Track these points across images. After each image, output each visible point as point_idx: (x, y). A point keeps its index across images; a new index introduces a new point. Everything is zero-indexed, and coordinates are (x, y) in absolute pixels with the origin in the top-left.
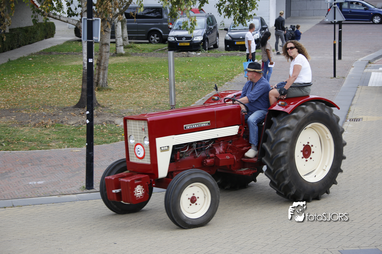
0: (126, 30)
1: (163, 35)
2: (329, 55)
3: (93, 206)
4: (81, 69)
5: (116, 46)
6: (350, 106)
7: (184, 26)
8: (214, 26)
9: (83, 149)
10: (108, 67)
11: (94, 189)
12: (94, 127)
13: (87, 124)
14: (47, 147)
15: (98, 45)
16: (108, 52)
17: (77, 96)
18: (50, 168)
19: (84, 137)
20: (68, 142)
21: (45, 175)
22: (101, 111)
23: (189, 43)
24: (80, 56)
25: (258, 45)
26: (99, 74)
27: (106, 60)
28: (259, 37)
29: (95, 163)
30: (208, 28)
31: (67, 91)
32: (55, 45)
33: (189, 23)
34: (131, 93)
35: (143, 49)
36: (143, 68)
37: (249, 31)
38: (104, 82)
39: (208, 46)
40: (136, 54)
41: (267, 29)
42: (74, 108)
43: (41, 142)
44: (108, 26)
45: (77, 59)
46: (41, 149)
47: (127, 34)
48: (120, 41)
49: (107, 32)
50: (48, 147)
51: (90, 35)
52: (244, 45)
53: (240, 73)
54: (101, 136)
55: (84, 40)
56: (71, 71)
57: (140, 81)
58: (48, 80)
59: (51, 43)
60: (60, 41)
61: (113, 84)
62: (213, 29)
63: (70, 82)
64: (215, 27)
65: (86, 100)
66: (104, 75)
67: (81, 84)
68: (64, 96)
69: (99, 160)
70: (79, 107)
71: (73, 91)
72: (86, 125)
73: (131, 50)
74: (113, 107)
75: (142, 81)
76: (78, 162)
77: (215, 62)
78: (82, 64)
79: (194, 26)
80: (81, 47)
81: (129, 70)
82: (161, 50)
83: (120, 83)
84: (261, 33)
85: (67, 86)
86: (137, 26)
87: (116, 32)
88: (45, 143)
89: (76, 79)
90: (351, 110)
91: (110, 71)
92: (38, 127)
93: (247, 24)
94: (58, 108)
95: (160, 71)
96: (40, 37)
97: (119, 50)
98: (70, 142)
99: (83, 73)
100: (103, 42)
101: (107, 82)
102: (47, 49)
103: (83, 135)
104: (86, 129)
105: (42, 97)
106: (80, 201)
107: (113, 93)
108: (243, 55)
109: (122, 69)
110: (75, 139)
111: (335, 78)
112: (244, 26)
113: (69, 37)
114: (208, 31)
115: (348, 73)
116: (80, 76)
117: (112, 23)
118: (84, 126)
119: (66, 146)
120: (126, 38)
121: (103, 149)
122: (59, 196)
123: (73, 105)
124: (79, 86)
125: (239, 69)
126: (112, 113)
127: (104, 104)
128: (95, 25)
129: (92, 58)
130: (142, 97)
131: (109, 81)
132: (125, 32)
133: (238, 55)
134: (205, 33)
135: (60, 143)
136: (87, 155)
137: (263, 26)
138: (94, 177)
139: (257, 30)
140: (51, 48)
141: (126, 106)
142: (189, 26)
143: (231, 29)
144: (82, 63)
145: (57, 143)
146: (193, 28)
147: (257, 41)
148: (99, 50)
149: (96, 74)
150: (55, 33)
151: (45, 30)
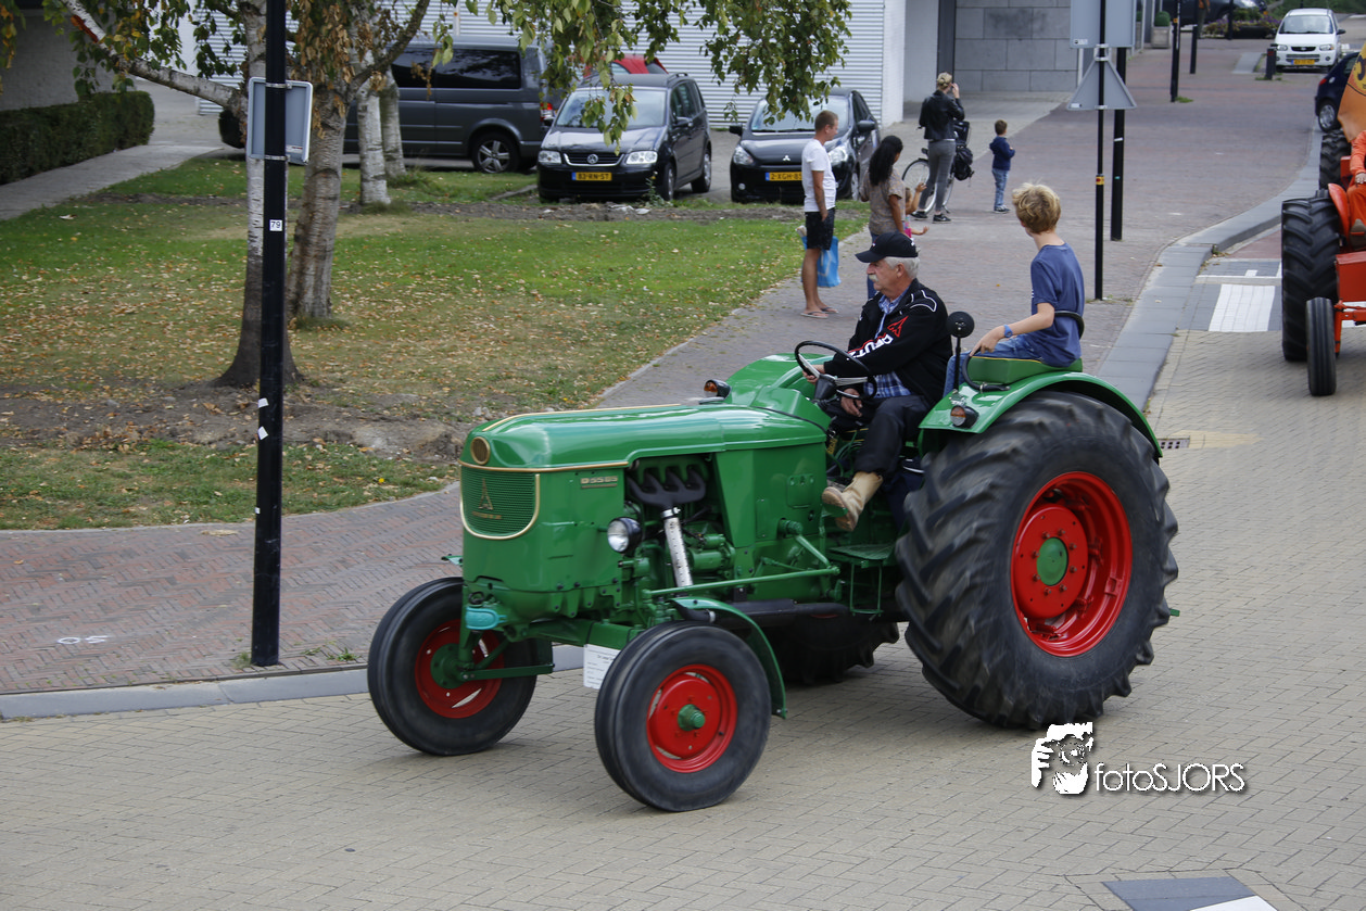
0: (395, 126)
1: (522, 143)
2: (1082, 223)
3: (276, 721)
4: (240, 255)
5: (362, 177)
6: (1148, 397)
7: (592, 116)
8: (694, 117)
9: (243, 528)
10: (333, 249)
11: (281, 664)
12: (284, 453)
13: (262, 443)
14: (120, 519)
15: (302, 172)
16: (334, 199)
17: (227, 347)
18: (129, 589)
19: (250, 487)
20: (192, 503)
21: (112, 615)
22: (307, 400)
23: (610, 174)
24: (236, 211)
25: (843, 185)
26: (302, 273)
27: (326, 224)
28: (846, 159)
29: (285, 577)
30: (674, 122)
31: (191, 328)
32: (152, 171)
33: (608, 107)
34: (410, 338)
35: (452, 192)
36: (453, 256)
37: (817, 137)
38: (318, 300)
39: (674, 186)
40: (429, 205)
41: (873, 132)
42: (215, 386)
43: (100, 501)
44: (335, 110)
45: (227, 218)
46: (98, 527)
47: (400, 138)
48: (375, 161)
49: (333, 129)
50: (125, 518)
51: (276, 138)
52: (798, 184)
53: (780, 278)
54: (308, 483)
55: (254, 156)
56: (206, 261)
57: (441, 300)
58: (128, 291)
59: (137, 165)
60: (169, 156)
61: (349, 309)
62: (691, 128)
63: (201, 298)
64: (699, 122)
65: (259, 360)
66: (318, 277)
67: (241, 305)
68: (182, 346)
69: (299, 566)
70: (232, 386)
71: (212, 328)
72: (254, 445)
73: (414, 193)
74: (349, 385)
75: (449, 298)
76: (226, 570)
77: (697, 239)
78: (246, 237)
79: (623, 117)
80: (241, 181)
81: (405, 263)
82: (513, 196)
83: (374, 304)
84: (852, 144)
85: (191, 311)
86: (434, 111)
87: (362, 129)
88: (115, 503)
89: (223, 290)
90: (1151, 409)
91: (339, 263)
92: (90, 450)
93: (811, 111)
94: (160, 385)
95: (512, 266)
96: (102, 143)
97: (372, 192)
98: (198, 503)
99: (248, 269)
100: (320, 164)
101: (328, 301)
102: (124, 185)
103: (246, 479)
104: (254, 460)
105: (105, 347)
106: (233, 706)
107: (350, 338)
108: (793, 217)
109: (382, 256)
110: (218, 493)
111: (1099, 302)
112: (801, 117)
113: (200, 144)
114: (675, 134)
115: (1144, 286)
116: (239, 278)
117: (351, 100)
118: (248, 450)
119: (187, 517)
120: (396, 151)
121: (315, 529)
122: (161, 685)
123: (210, 378)
124: (232, 311)
125: (779, 266)
126: (346, 406)
127: (318, 374)
128: (292, 103)
129: (280, 216)
130: (447, 353)
131: (338, 298)
132: (393, 132)
133: (777, 217)
134: (666, 139)
135: (166, 505)
136: (257, 549)
137: (862, 122)
138: (280, 623)
139: (842, 134)
140: (137, 180)
141: (394, 382)
142: (608, 115)
143: (754, 128)
144: (243, 234)
145: (154, 506)
146: (620, 125)
147: (841, 172)
148: (303, 192)
149: (291, 274)
150: (153, 129)
151: (118, 118)
